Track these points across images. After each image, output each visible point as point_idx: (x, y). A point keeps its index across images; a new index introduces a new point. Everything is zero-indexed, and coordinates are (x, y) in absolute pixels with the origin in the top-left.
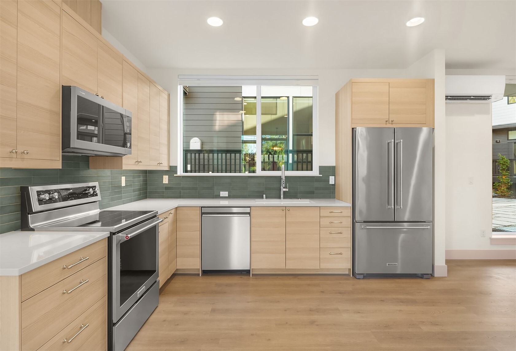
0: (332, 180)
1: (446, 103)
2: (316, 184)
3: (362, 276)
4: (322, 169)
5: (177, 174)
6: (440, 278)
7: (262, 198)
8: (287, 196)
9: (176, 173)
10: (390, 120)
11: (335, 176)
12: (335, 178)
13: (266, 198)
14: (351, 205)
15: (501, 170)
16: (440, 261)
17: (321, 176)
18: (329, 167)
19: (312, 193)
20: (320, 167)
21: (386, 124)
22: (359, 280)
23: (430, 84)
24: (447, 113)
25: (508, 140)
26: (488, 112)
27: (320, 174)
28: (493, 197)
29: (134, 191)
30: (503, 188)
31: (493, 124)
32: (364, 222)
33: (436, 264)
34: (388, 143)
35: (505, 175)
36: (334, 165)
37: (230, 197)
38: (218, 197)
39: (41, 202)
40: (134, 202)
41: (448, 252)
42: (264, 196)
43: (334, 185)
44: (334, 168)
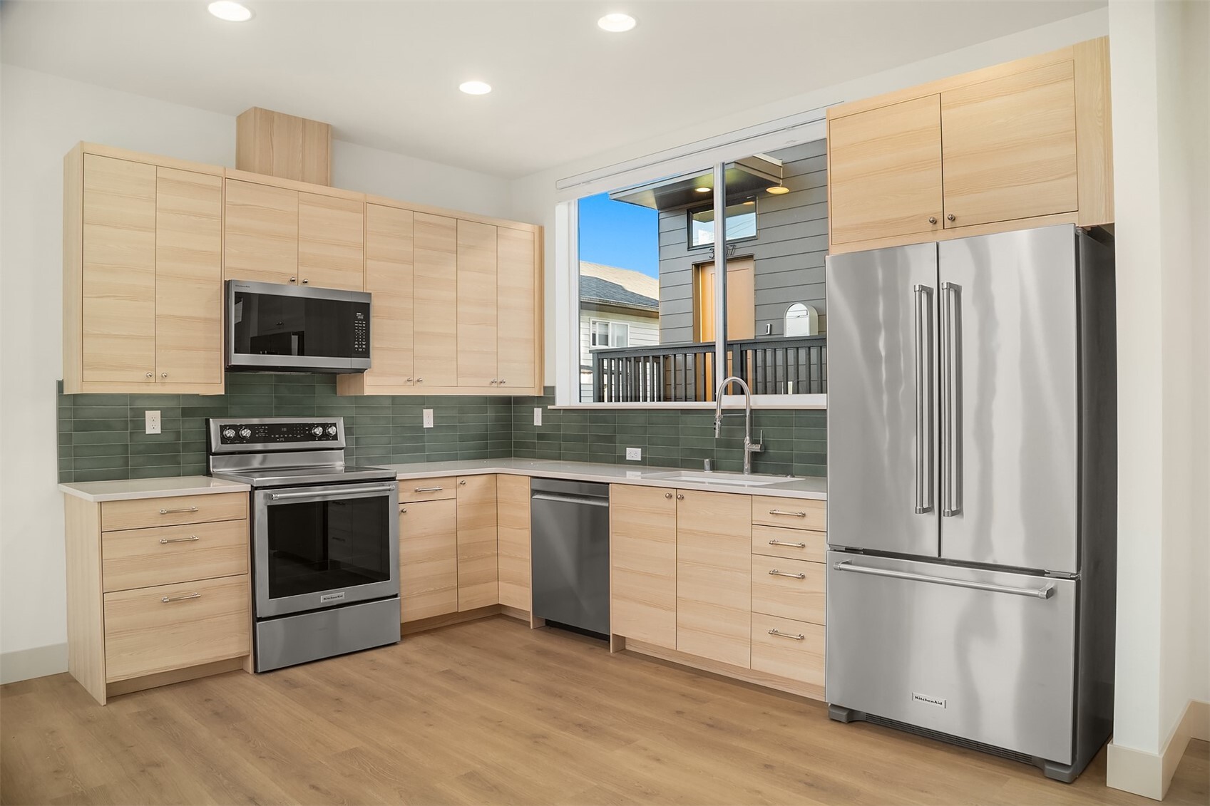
3: (844, 714)
5: (554, 404)
9: (553, 401)
10: (947, 216)
22: (836, 723)
29: (462, 439)
32: (849, 550)
37: (643, 463)
38: (621, 460)
39: (224, 440)
40: (461, 462)
42: (706, 461)
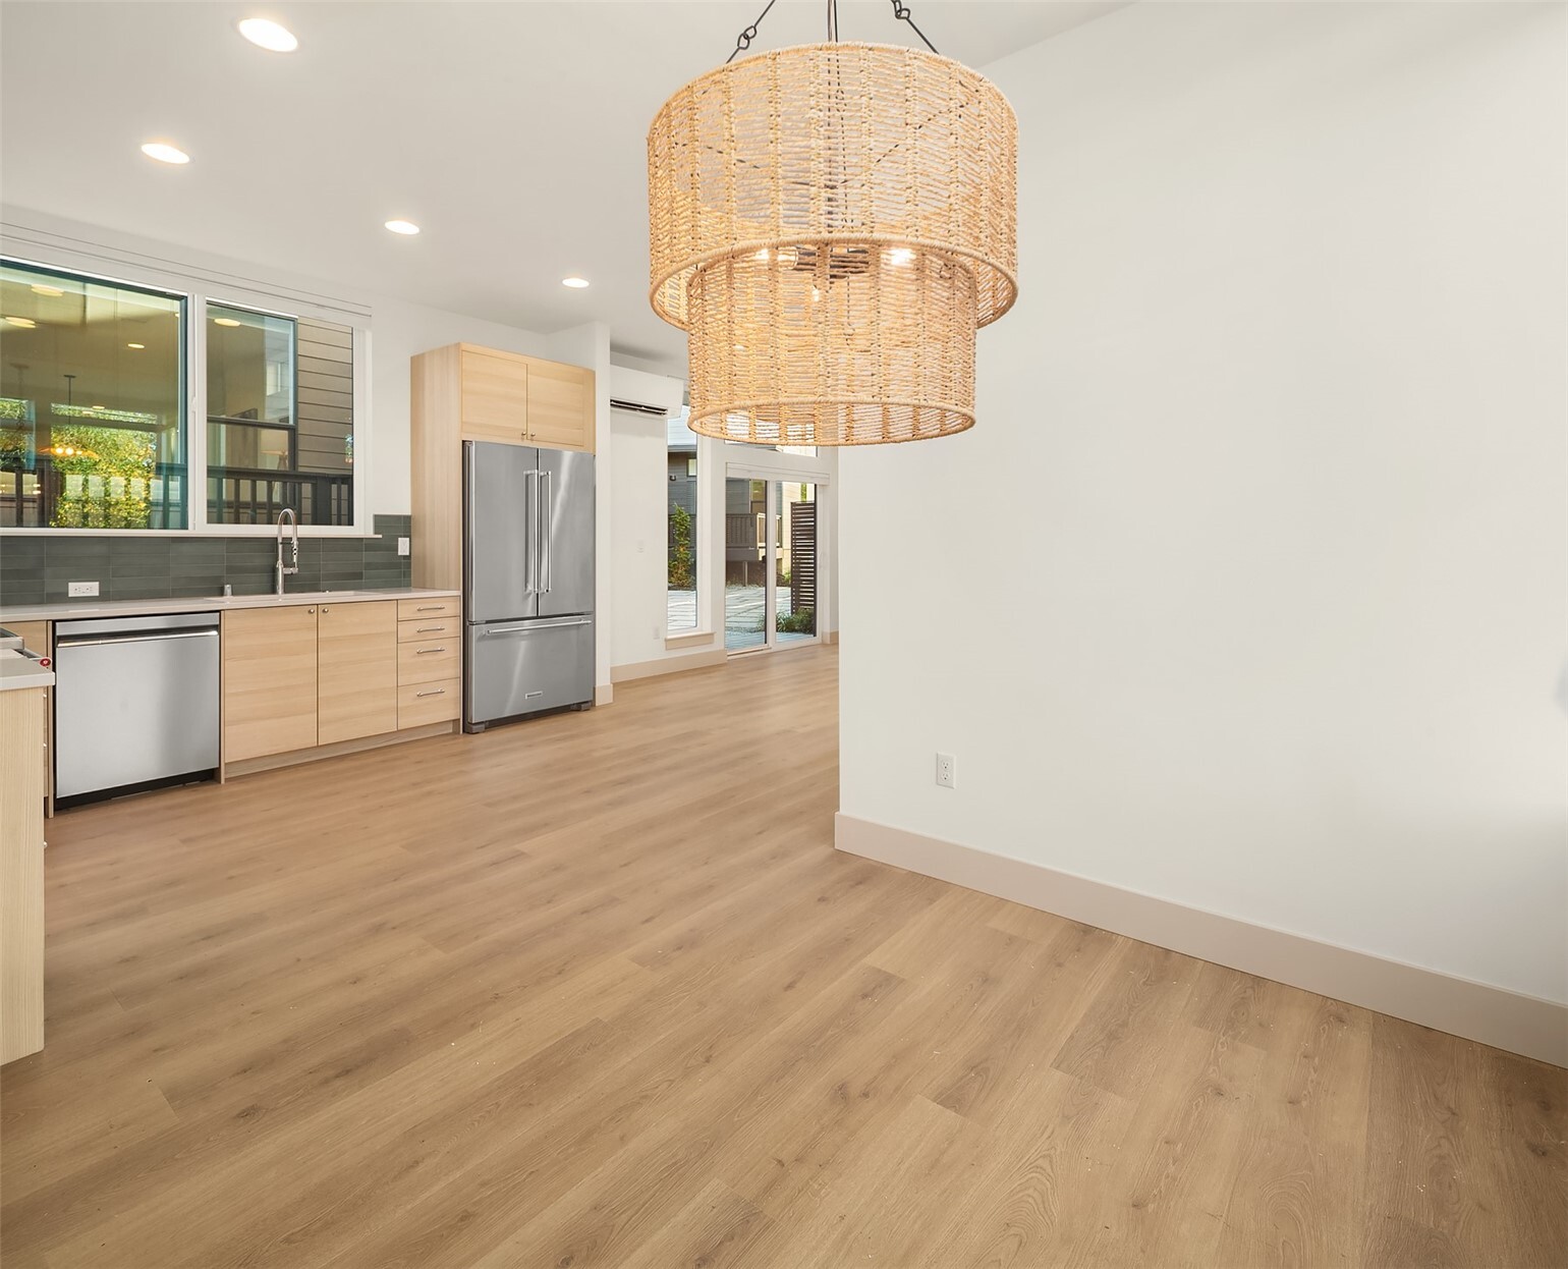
0: (403, 546)
1: (611, 411)
2: (366, 557)
3: (483, 726)
4: (380, 522)
6: (603, 707)
7: (221, 593)
8: (292, 585)
10: (529, 433)
11: (410, 537)
12: (410, 541)
13: (234, 593)
14: (460, 593)
15: (678, 535)
16: (603, 680)
17: (380, 536)
18: (399, 517)
19: (359, 576)
20: (376, 516)
21: (523, 439)
22: (476, 734)
23: (588, 378)
24: (614, 430)
25: (688, 476)
26: (662, 434)
27: (376, 533)
28: (670, 588)
30: (680, 571)
31: (670, 443)
32: (488, 622)
33: (598, 684)
34: (527, 476)
35: (683, 545)
36: (408, 512)
37: (104, 597)
41: (613, 670)
42: (228, 588)
43: (408, 557)
44: (407, 519)
